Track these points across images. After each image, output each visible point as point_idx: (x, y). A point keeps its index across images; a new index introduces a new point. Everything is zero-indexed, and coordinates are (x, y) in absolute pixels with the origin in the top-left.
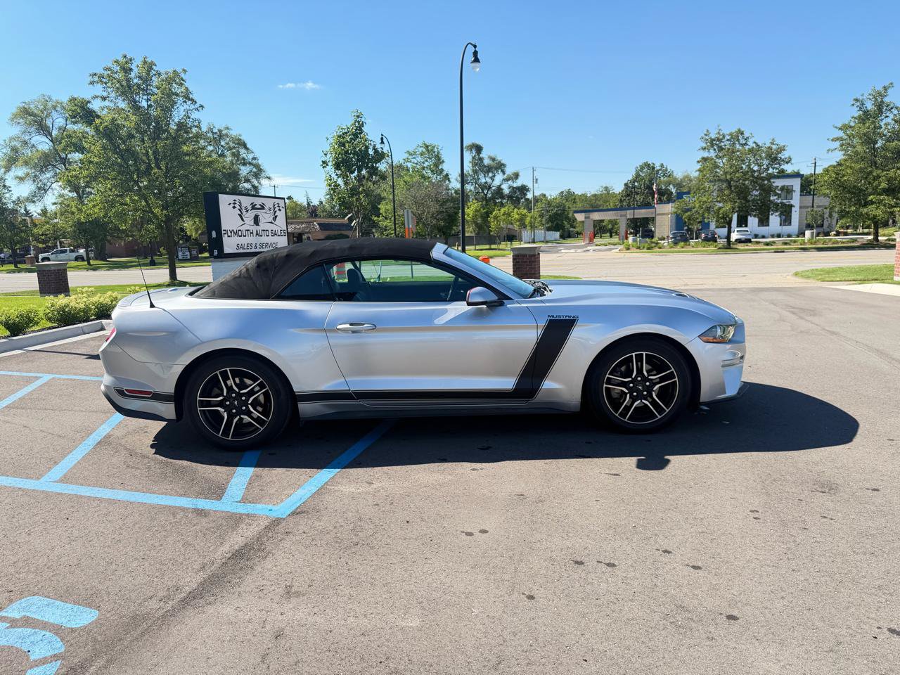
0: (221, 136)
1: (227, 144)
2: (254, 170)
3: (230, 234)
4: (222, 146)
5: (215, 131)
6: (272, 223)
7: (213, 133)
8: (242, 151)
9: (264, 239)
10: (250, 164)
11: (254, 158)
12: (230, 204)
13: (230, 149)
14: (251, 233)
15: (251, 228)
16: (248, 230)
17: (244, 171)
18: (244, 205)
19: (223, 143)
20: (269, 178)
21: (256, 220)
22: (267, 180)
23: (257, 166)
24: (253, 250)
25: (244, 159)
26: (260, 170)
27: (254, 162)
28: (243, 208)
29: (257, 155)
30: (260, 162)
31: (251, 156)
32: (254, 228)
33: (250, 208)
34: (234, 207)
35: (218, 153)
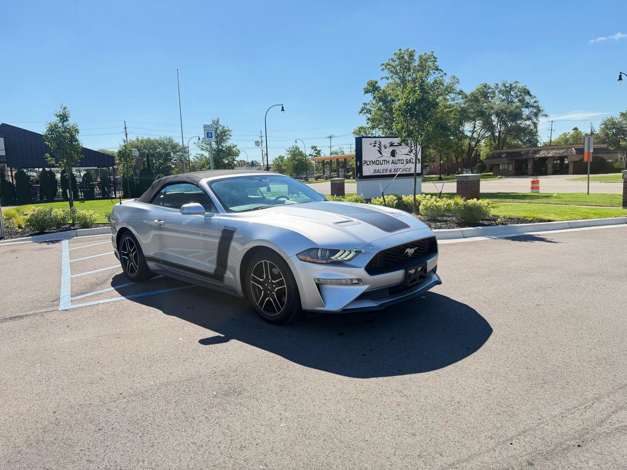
0: (511, 88)
1: (515, 93)
2: (535, 110)
3: (369, 163)
4: (512, 95)
5: (507, 85)
6: (408, 154)
7: (506, 87)
8: (527, 98)
9: (399, 166)
10: (532, 106)
11: (535, 102)
12: (371, 144)
13: (517, 97)
14: (387, 162)
15: (387, 159)
16: (384, 161)
17: (526, 112)
18: (383, 144)
19: (512, 93)
20: (546, 116)
21: (393, 154)
22: (544, 117)
23: (538, 108)
24: (388, 173)
25: (528, 103)
26: (539, 110)
27: (535, 104)
28: (382, 146)
29: (537, 99)
30: (540, 105)
31: (532, 101)
32: (392, 158)
33: (388, 145)
34: (374, 146)
35: (508, 101)
